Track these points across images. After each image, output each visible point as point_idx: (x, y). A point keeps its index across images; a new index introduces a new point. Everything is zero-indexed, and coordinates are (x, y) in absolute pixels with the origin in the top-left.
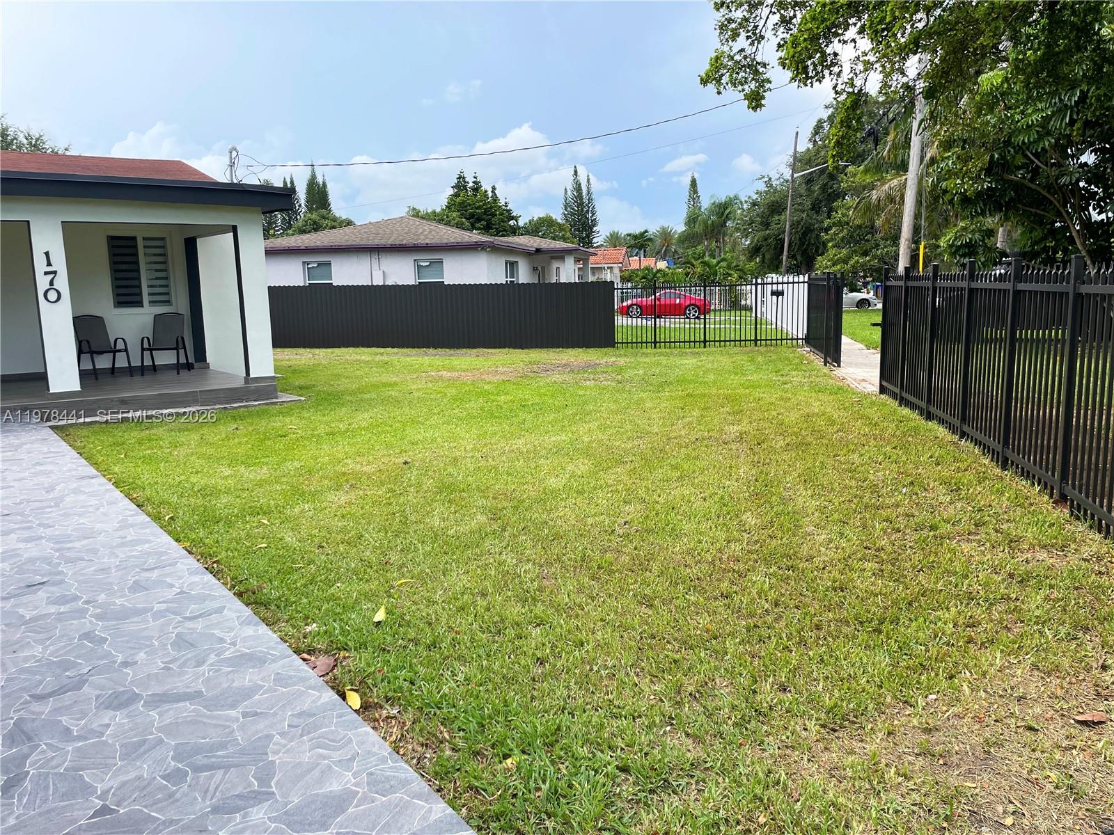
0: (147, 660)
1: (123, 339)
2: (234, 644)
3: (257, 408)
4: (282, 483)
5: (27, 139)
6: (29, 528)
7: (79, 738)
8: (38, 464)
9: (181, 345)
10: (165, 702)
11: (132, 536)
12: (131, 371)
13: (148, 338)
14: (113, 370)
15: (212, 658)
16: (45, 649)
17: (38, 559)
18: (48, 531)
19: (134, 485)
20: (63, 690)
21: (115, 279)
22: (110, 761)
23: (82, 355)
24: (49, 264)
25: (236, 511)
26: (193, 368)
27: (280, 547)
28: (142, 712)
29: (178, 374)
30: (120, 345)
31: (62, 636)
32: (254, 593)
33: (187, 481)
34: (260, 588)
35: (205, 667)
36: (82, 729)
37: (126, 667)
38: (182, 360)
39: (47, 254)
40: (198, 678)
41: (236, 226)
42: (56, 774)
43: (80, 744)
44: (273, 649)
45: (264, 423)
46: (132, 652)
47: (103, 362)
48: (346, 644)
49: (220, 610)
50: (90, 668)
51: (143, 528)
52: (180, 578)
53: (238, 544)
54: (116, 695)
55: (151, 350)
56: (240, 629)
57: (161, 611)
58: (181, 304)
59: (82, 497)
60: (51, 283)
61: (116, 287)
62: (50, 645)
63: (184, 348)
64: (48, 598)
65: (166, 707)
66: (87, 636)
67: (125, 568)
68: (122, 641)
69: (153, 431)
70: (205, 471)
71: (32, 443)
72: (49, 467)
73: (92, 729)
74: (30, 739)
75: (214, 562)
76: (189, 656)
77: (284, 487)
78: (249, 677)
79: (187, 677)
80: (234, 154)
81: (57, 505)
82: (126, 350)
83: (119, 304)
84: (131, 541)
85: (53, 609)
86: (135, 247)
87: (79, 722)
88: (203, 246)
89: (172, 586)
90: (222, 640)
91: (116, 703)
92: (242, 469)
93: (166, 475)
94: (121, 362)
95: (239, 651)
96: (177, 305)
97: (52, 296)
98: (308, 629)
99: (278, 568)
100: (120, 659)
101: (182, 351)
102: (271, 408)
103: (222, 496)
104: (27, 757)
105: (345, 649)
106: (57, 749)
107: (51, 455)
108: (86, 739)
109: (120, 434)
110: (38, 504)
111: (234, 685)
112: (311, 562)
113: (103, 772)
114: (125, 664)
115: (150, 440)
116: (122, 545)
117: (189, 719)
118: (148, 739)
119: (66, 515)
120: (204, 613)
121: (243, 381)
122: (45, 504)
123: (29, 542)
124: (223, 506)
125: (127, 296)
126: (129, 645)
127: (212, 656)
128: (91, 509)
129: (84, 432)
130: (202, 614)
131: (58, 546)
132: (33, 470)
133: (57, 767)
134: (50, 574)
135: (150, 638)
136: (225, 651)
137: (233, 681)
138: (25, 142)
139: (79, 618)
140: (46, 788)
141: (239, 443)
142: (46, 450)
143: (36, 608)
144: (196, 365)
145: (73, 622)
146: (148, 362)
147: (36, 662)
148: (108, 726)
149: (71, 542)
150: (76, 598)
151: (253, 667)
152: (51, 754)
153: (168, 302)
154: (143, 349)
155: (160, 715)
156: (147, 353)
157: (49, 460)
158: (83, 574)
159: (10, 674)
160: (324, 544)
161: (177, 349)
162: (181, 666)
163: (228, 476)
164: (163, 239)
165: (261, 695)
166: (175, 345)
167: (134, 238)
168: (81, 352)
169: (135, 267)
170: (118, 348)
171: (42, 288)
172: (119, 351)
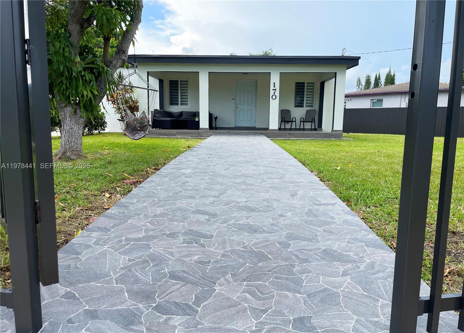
1: (295, 118)
3: (333, 140)
9: (313, 121)
12: (296, 129)
13: (303, 118)
14: (291, 129)
23: (282, 123)
24: (274, 87)
25: (309, 153)
26: (317, 130)
38: (313, 127)
39: (274, 83)
41: (336, 73)
45: (333, 143)
47: (288, 126)
55: (304, 122)
58: (316, 107)
60: (274, 93)
61: (296, 100)
63: (315, 122)
80: (344, 51)
82: (295, 121)
83: (296, 106)
86: (304, 86)
88: (326, 84)
94: (294, 126)
96: (315, 107)
97: (274, 97)
101: (313, 123)
102: (338, 140)
121: (331, 131)
125: (299, 104)
144: (318, 129)
146: (302, 127)
153: (312, 106)
154: (301, 121)
156: (302, 123)
161: (312, 122)
163: (312, 149)
164: (313, 83)
166: (311, 121)
167: (304, 83)
168: (282, 121)
169: (303, 93)
170: (293, 120)
171: (271, 94)
172: (294, 121)
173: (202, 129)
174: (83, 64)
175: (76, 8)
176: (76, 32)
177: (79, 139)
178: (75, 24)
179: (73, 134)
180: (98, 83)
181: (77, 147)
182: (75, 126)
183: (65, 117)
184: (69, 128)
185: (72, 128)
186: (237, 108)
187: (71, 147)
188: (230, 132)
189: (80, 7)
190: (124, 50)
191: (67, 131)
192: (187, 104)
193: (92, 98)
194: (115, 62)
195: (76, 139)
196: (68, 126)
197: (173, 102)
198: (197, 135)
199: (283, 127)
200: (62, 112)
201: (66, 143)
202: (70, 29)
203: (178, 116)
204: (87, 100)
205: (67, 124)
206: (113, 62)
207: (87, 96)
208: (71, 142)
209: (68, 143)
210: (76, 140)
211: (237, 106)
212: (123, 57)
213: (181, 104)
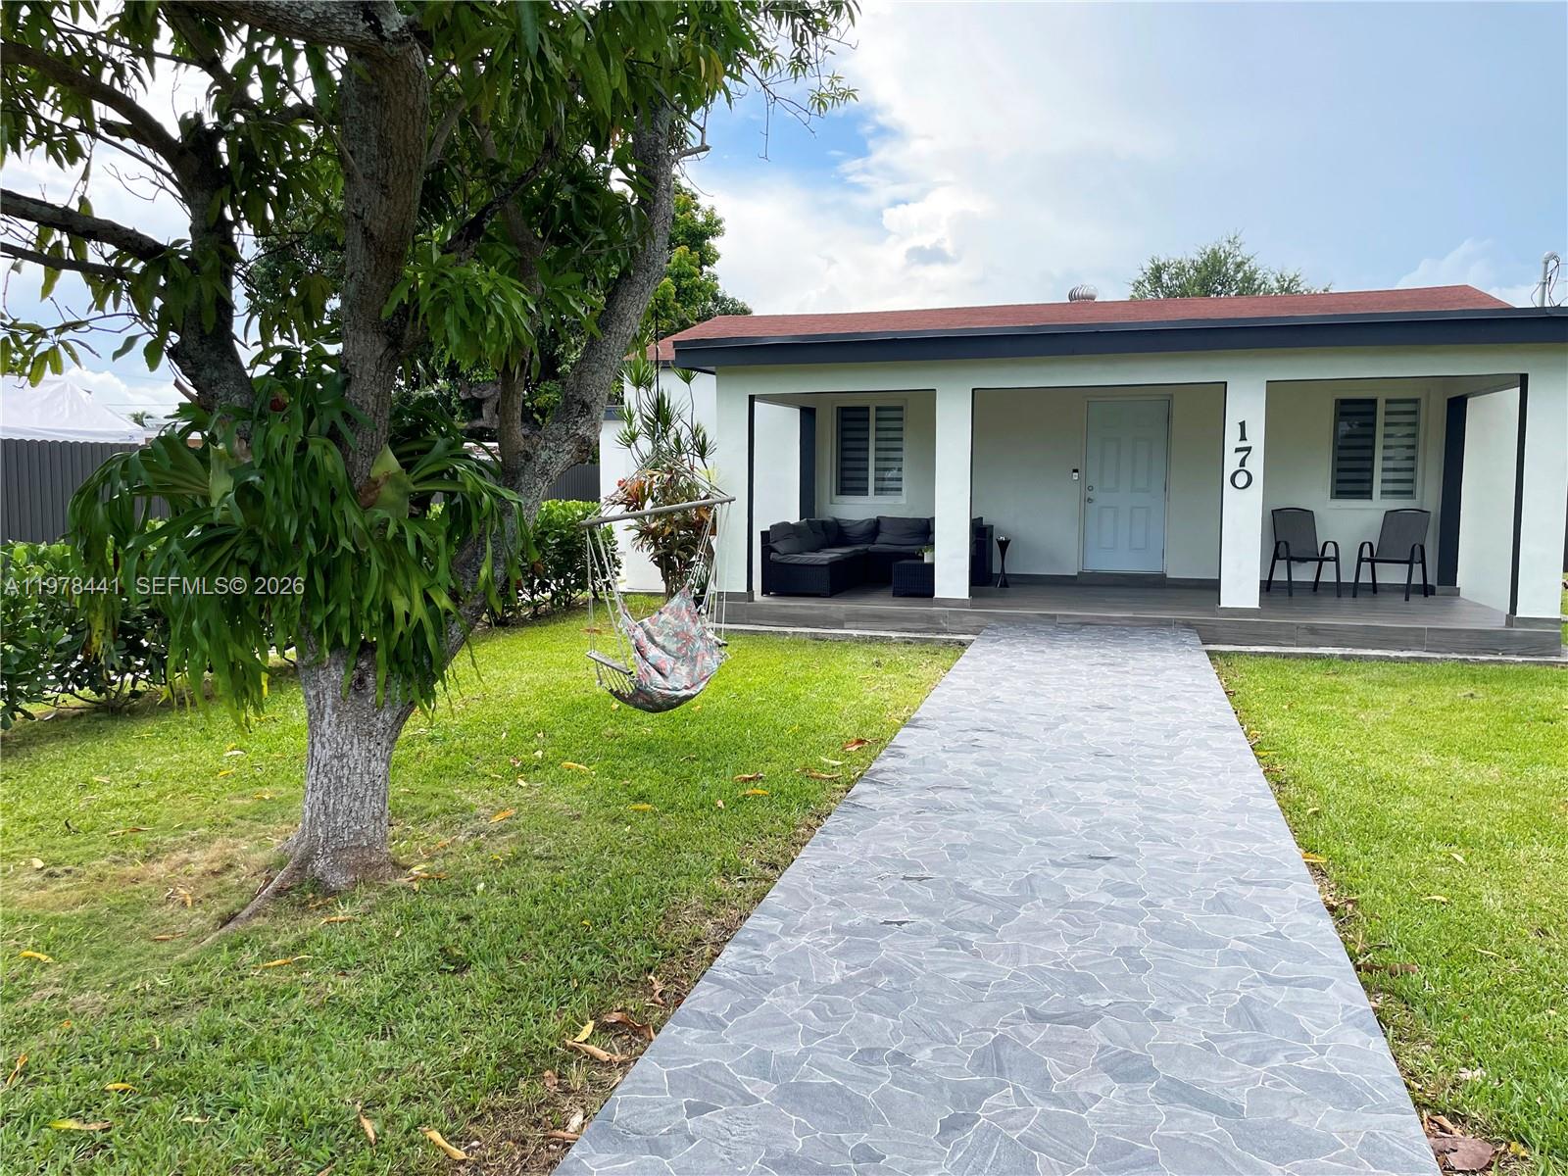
0: (1186, 1021)
1: (1335, 544)
2: (1321, 1050)
3: (1519, 667)
4: (1514, 800)
5: (1278, 281)
6: (1125, 779)
7: (1056, 1100)
8: (1172, 697)
9: (1417, 557)
10: (1184, 1100)
11: (1244, 825)
12: (1339, 589)
13: (1371, 545)
14: (1316, 586)
15: (1278, 1061)
16: (1072, 949)
17: (1116, 824)
18: (1145, 791)
19: (1283, 752)
20: (1066, 1018)
21: (1338, 459)
22: (1078, 1156)
24: (1243, 438)
25: (1419, 827)
26: (1433, 593)
27: (1468, 909)
28: (1147, 1101)
29: (1407, 599)
30: (1330, 552)
31: (1097, 941)
32: (1391, 975)
33: (1361, 762)
34: (1407, 971)
35: (1261, 1070)
36: (1065, 1087)
37: (1155, 1020)
38: (1417, 580)
39: (1242, 425)
40: (1244, 1083)
41: (1527, 375)
42: (1006, 1137)
43: (1053, 1109)
44: (1380, 1086)
45: (1521, 694)
46: (1172, 1000)
47: (1304, 573)
48: (1527, 1133)
49: (1322, 984)
50: (1111, 1001)
51: (1262, 818)
52: (1285, 910)
53: (1400, 882)
54: (1127, 1057)
55: (1373, 561)
56: (1340, 1028)
57: (1235, 953)
58: (1429, 497)
59: (1204, 754)
60: (1242, 464)
61: (1338, 470)
62: (1079, 948)
63: (1423, 561)
64: (1105, 881)
65: (1181, 1108)
66: (1125, 951)
67: (1215, 871)
68: (1165, 978)
69: (1342, 679)
70: (1395, 752)
71: (1178, 669)
72: (1182, 704)
73: (1075, 1094)
74: (1000, 1071)
75: (1350, 902)
76: (1247, 1040)
77: (1517, 807)
78: (1323, 1118)
79: (1231, 1074)
80: (1553, 263)
81: (1171, 758)
82: (1336, 559)
83: (1340, 492)
84: (1242, 832)
85: (1104, 899)
86: (1374, 413)
87: (1065, 1076)
88: (1475, 409)
89: (1267, 918)
90: (1305, 1036)
91: (1121, 1068)
92: (1456, 762)
93: (1334, 747)
94: (1328, 575)
95: (1324, 1066)
96: (1422, 498)
97: (1241, 480)
98: (1467, 1075)
99: (1451, 945)
100: (1153, 1004)
101: (1417, 567)
102: (1542, 670)
103: (1405, 799)
104: (986, 1094)
105: (1523, 1142)
106: (1025, 1103)
107: (1193, 689)
108: (1063, 1105)
109: (1295, 676)
110: (1148, 751)
111: (1294, 1121)
112: (1513, 954)
113: (1061, 1167)
114: (1156, 1015)
115: (1333, 691)
116: (1226, 835)
117: (1205, 1144)
118: (1138, 1148)
119: (1173, 774)
120: (1296, 979)
121: (1502, 621)
122: (1157, 752)
123: (1118, 798)
124: (1400, 816)
125: (1351, 482)
126: (1173, 988)
127: (1280, 1056)
128: (1207, 773)
129: (1251, 665)
130: (1290, 980)
131: (1148, 813)
132: (1163, 705)
133: (1011, 1129)
134: (1122, 849)
135: (1203, 988)
136: (1303, 1057)
137: (1296, 1114)
138: (1276, 285)
139: (1130, 923)
140: (989, 1152)
141: (1468, 719)
142: (1189, 681)
143: (1086, 889)
144: (1438, 589)
145: (1120, 925)
146: (1365, 578)
147: (1054, 964)
148: (1096, 1099)
149: (1165, 811)
150: (1138, 892)
151: (1336, 1105)
152: (1014, 1105)
153: (1410, 493)
154: (1361, 560)
155: (1170, 1116)
156: (1366, 566)
157: (1187, 695)
158: (1160, 862)
159: (1021, 969)
160: (1550, 929)
161: (1410, 562)
162: (1226, 1053)
163: (1429, 768)
164: (1416, 401)
165: (1331, 1160)
166: (1408, 559)
167: (1373, 402)
168: (1276, 556)
169: (1368, 442)
170: (1326, 555)
171: (1230, 469)
172: (1328, 559)
173: (944, 602)
174: (405, 480)
175: (361, 277)
176: (370, 366)
177: (368, 799)
178: (366, 333)
179: (345, 781)
180: (469, 550)
181: (357, 834)
182: (356, 746)
183: (318, 708)
184: (331, 757)
185: (343, 755)
186: (1090, 500)
187: (334, 836)
188: (1054, 617)
189: (373, 270)
190: (588, 400)
191: (321, 765)
192: (900, 489)
193: (428, 625)
194: (544, 455)
195: (355, 800)
196: (327, 745)
197: (848, 484)
198: (923, 626)
199: (1280, 576)
200: (312, 688)
201: (318, 815)
202: (348, 356)
203: (863, 535)
204: (408, 634)
205: (324, 739)
206: (539, 456)
207: (407, 616)
208: (336, 812)
209: (323, 818)
210: (357, 803)
211: (1090, 494)
212: (583, 428)
213: (876, 489)
